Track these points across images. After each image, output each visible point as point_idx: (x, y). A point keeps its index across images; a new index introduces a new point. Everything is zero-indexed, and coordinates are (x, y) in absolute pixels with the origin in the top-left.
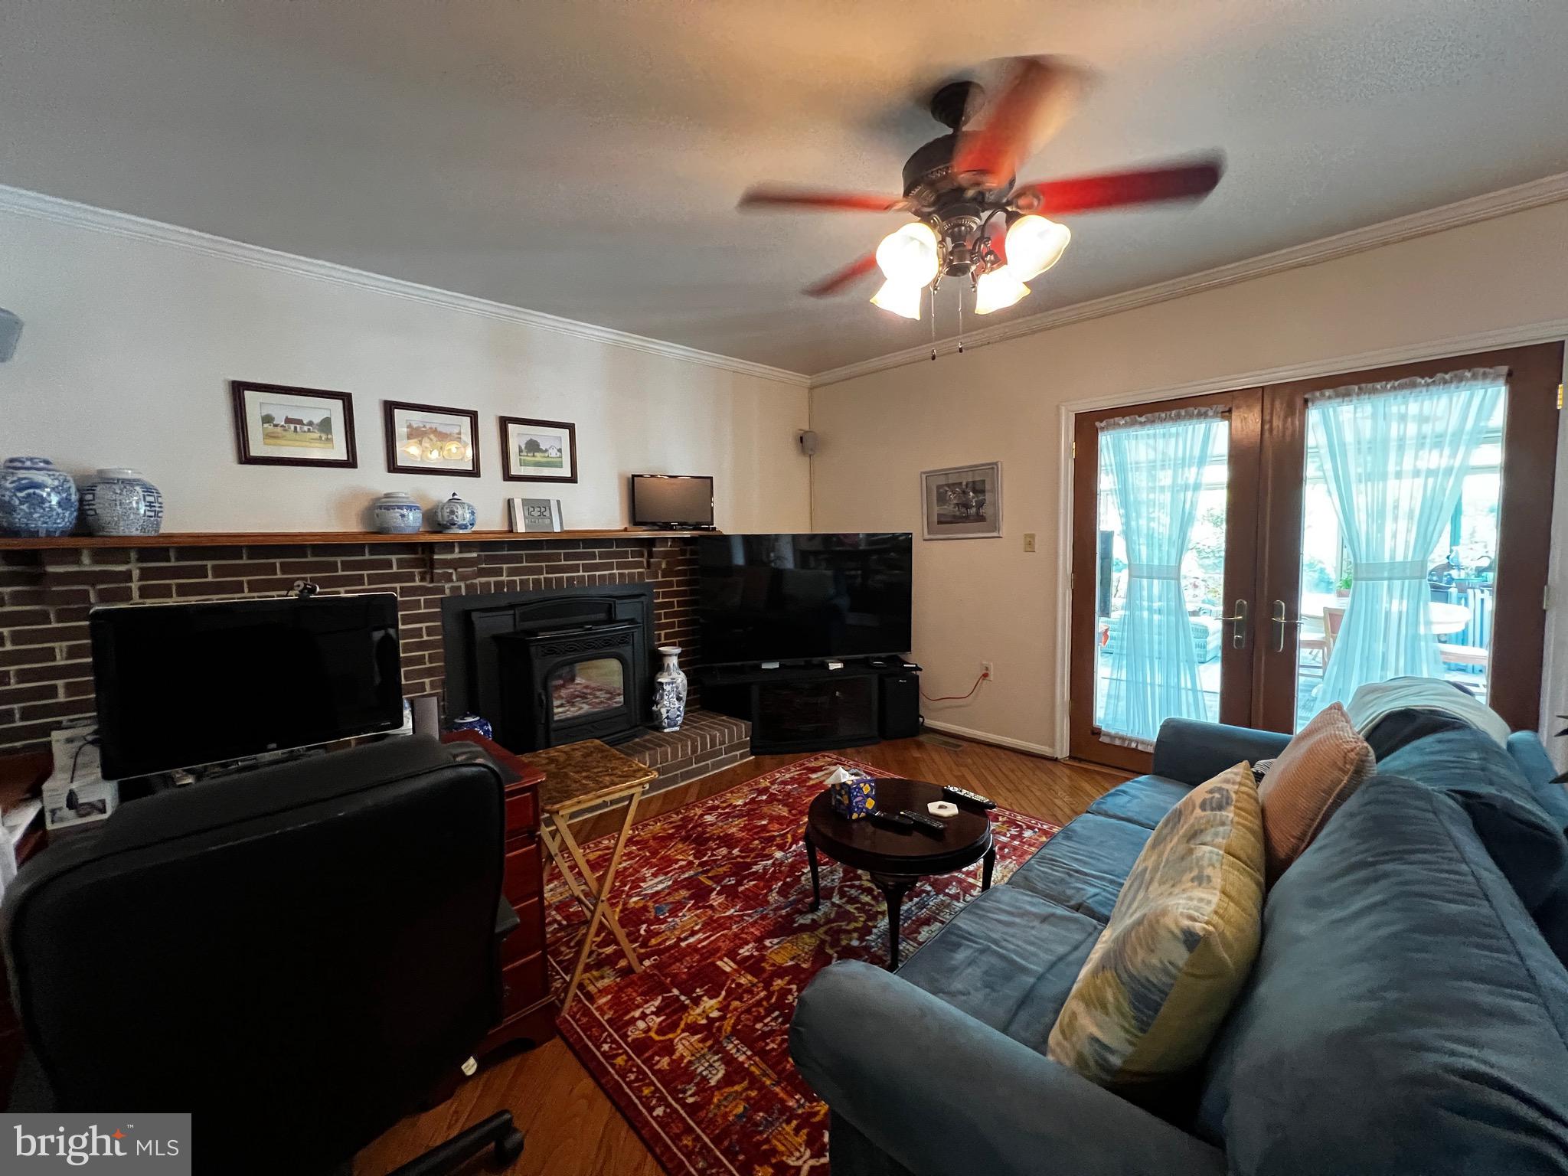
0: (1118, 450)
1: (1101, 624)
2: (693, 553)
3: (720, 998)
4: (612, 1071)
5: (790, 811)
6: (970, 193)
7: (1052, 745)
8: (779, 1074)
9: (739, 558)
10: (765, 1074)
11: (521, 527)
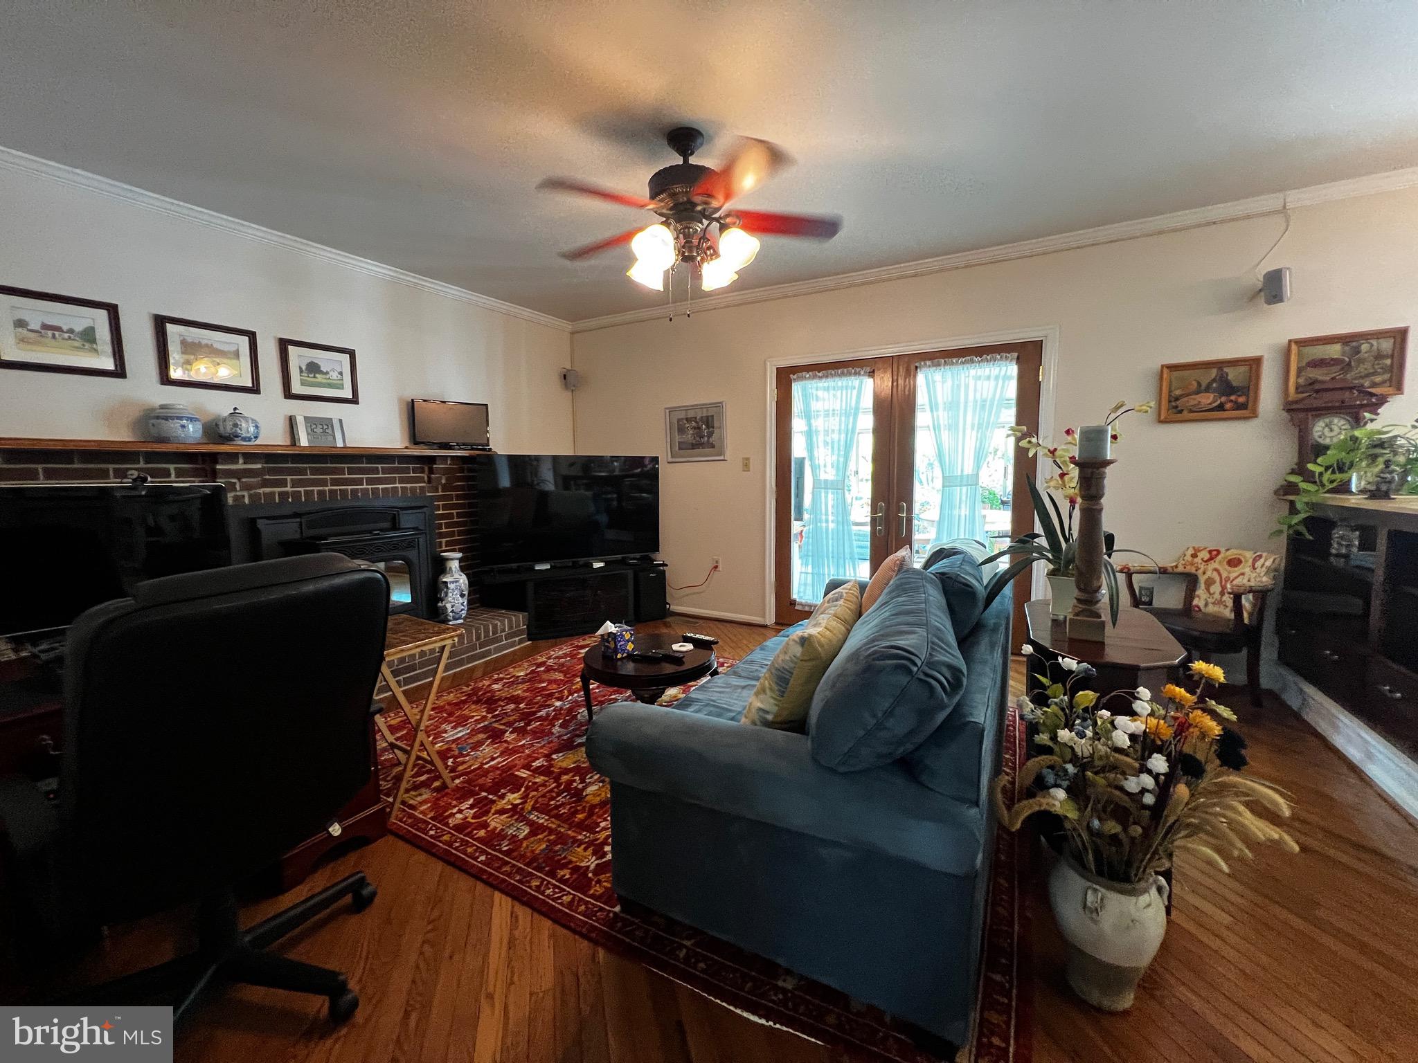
0: (805, 397)
1: (796, 527)
2: (470, 470)
3: (520, 793)
4: (441, 845)
5: (565, 676)
6: (699, 208)
7: (764, 616)
8: (569, 824)
9: (505, 481)
10: (559, 826)
11: (304, 441)
